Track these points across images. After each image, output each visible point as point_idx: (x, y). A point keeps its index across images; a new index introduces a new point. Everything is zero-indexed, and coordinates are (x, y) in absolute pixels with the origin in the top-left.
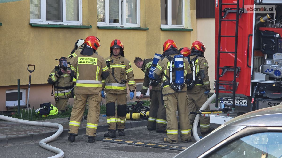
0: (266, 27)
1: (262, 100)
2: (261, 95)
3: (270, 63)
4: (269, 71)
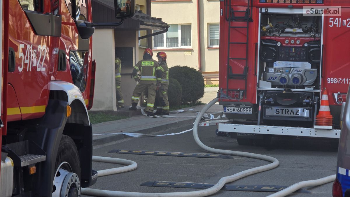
1: (269, 107)
2: (269, 102)
3: (272, 71)
4: (273, 78)
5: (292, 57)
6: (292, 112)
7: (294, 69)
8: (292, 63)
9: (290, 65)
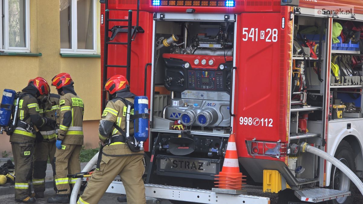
0: (172, 53)
1: (164, 157)
2: (164, 150)
3: (176, 105)
4: (175, 115)
5: (206, 84)
6: (194, 166)
7: (206, 102)
8: (205, 93)
9: (202, 96)
